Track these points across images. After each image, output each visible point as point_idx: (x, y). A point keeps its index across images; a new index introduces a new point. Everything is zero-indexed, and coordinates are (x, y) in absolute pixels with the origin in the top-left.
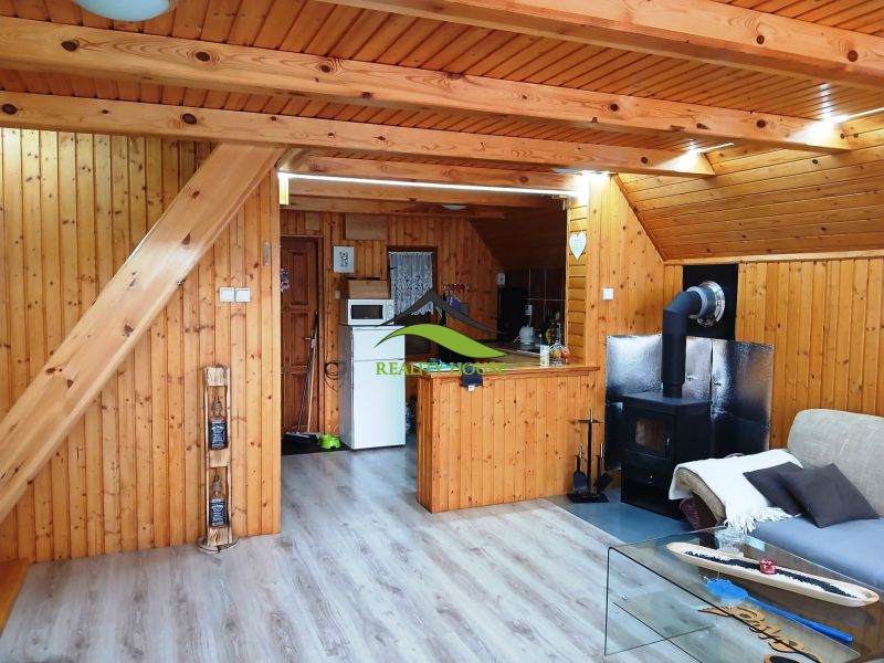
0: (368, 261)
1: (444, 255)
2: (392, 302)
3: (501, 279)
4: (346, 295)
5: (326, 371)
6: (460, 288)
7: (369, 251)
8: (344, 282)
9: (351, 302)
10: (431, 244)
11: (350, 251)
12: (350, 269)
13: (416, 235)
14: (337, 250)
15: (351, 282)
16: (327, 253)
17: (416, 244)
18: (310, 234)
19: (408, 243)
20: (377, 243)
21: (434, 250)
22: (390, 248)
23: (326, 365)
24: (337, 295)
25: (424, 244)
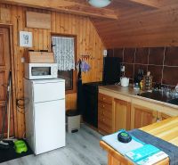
0: (41, 41)
1: (80, 40)
2: (56, 65)
3: (105, 53)
4: (28, 61)
5: (17, 104)
6: (87, 57)
7: (40, 35)
8: (26, 53)
9: (31, 65)
10: (74, 33)
11: (30, 34)
12: (30, 45)
13: (66, 28)
14: (22, 33)
15: (31, 53)
16: (15, 35)
17: (66, 33)
18: (4, 23)
19: (62, 32)
20: (45, 31)
21: (75, 37)
22: (53, 34)
23: (17, 100)
24: (23, 60)
25: (70, 33)
